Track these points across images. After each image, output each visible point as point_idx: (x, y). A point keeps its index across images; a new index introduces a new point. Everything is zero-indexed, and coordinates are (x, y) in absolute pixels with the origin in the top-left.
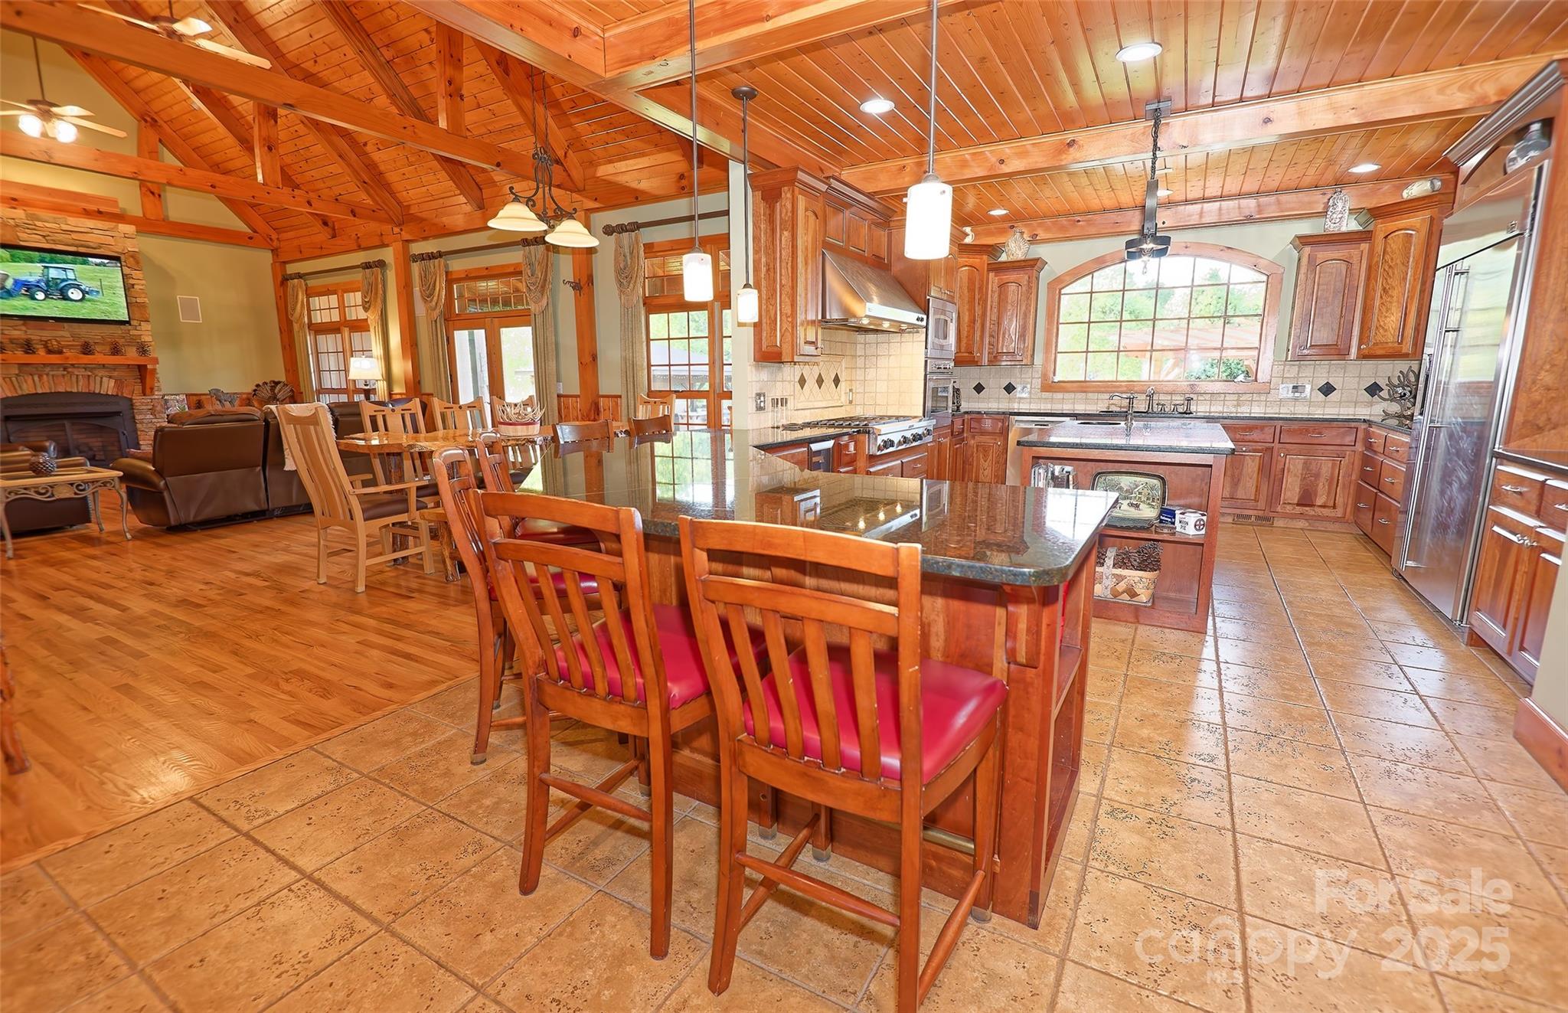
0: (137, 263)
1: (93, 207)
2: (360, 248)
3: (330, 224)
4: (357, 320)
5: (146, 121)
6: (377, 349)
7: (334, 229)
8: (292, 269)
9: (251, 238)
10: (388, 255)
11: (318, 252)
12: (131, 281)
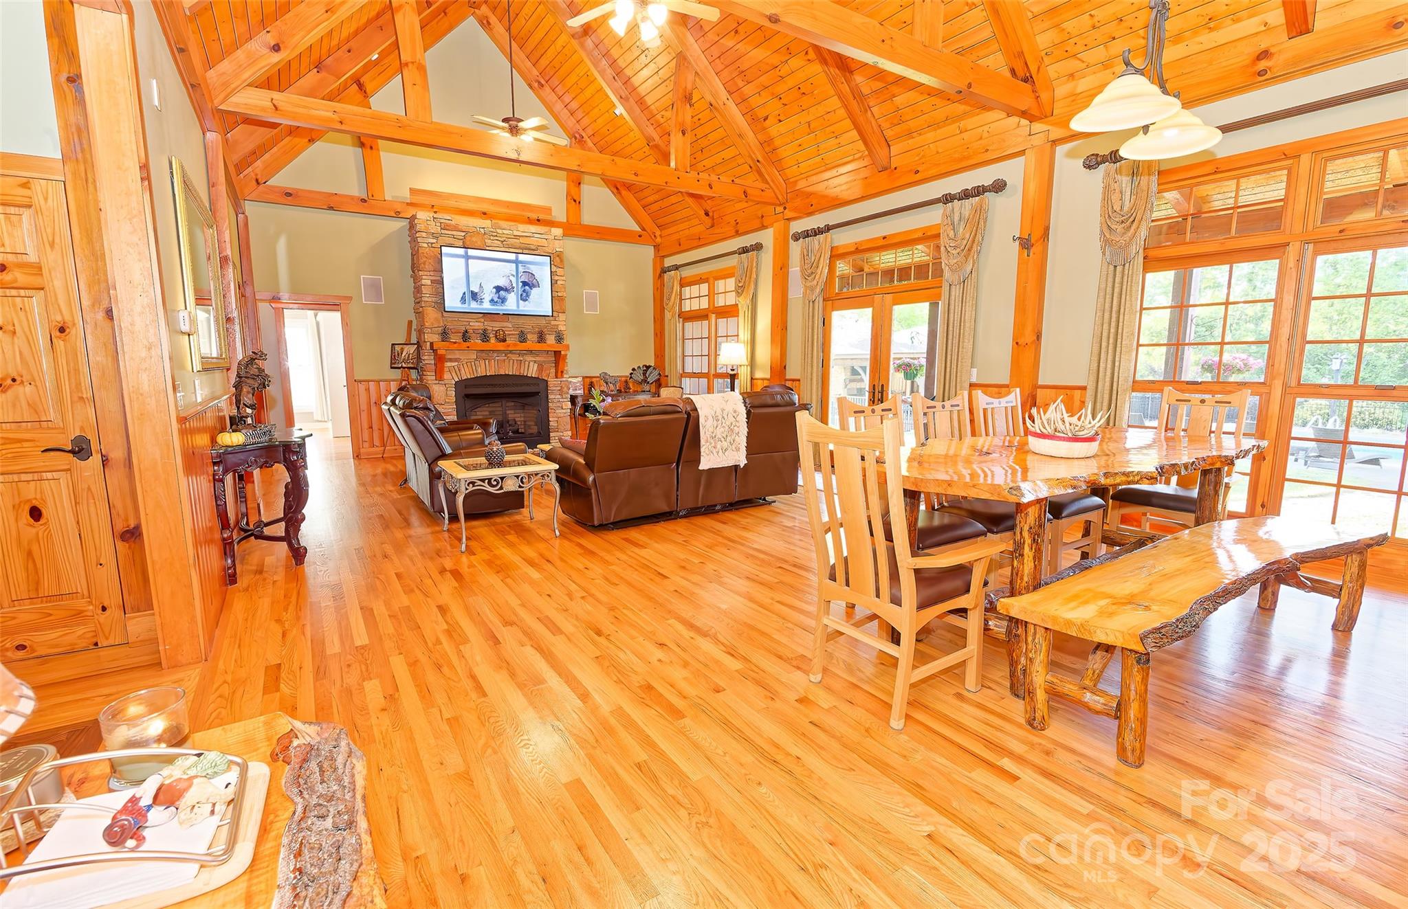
0: (562, 261)
1: (534, 216)
2: (738, 233)
3: (711, 214)
4: (725, 306)
5: (576, 138)
6: (744, 335)
7: (713, 219)
8: (669, 262)
9: (640, 236)
10: (767, 237)
11: (696, 243)
12: (556, 278)
